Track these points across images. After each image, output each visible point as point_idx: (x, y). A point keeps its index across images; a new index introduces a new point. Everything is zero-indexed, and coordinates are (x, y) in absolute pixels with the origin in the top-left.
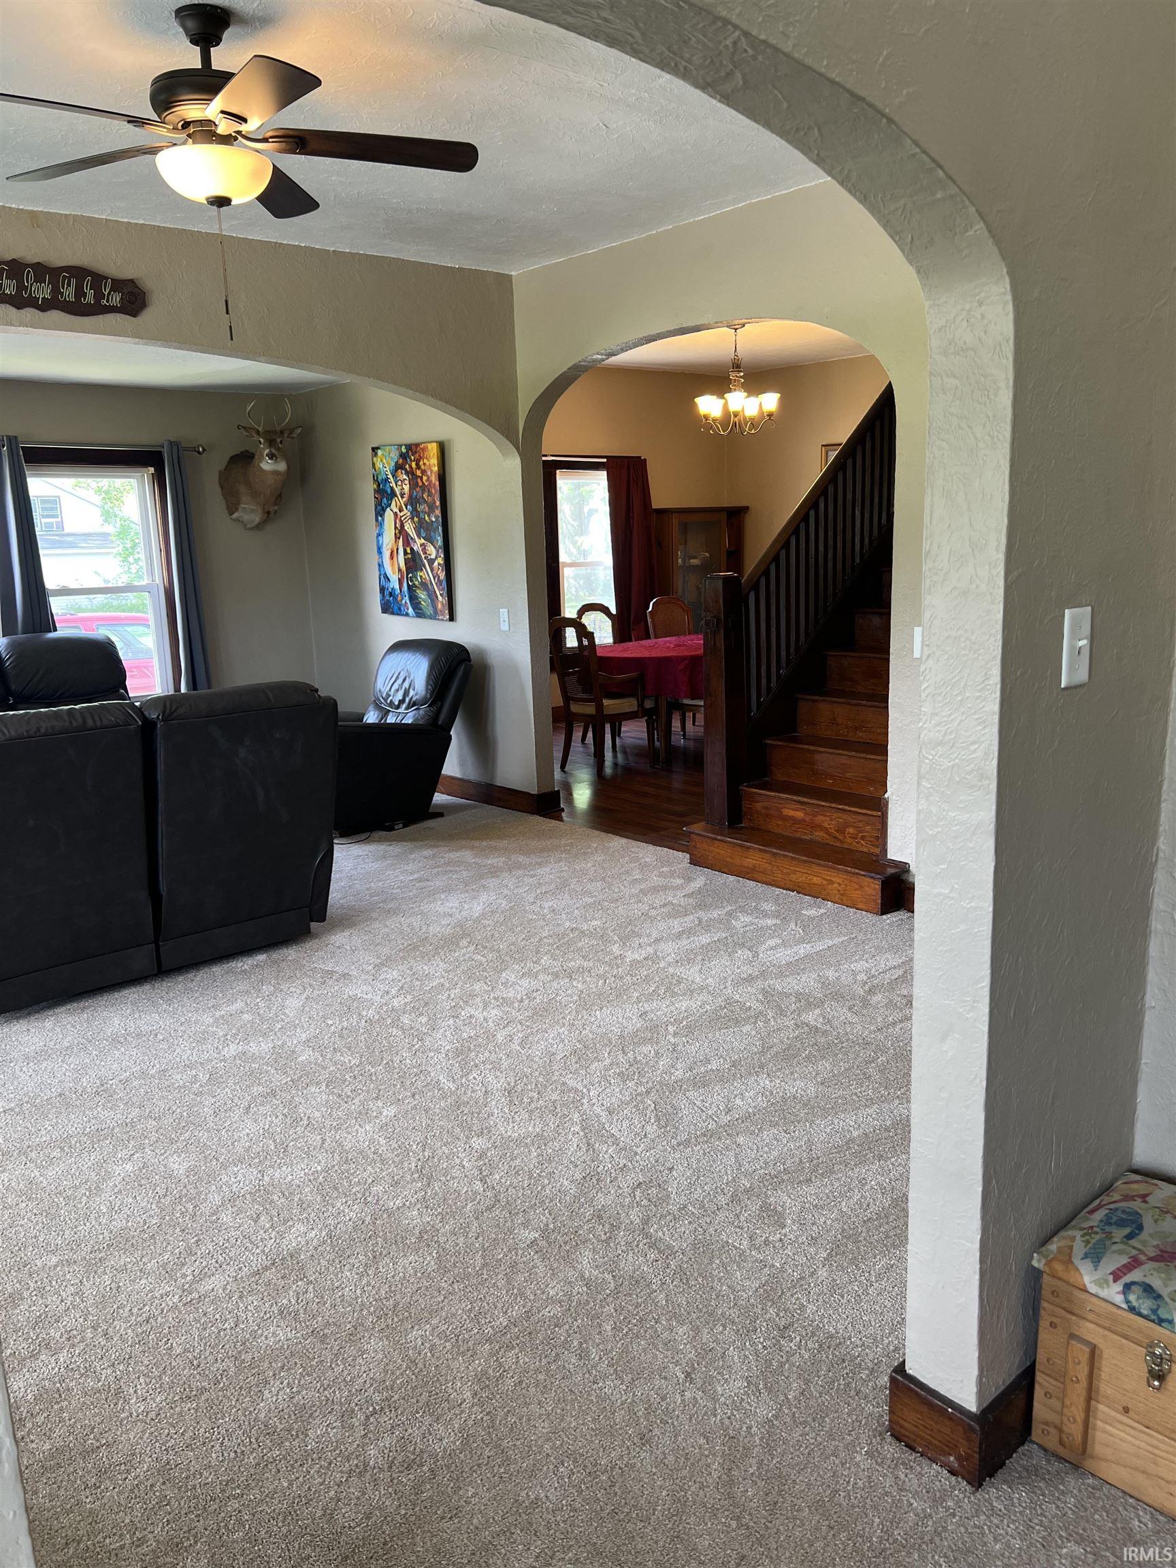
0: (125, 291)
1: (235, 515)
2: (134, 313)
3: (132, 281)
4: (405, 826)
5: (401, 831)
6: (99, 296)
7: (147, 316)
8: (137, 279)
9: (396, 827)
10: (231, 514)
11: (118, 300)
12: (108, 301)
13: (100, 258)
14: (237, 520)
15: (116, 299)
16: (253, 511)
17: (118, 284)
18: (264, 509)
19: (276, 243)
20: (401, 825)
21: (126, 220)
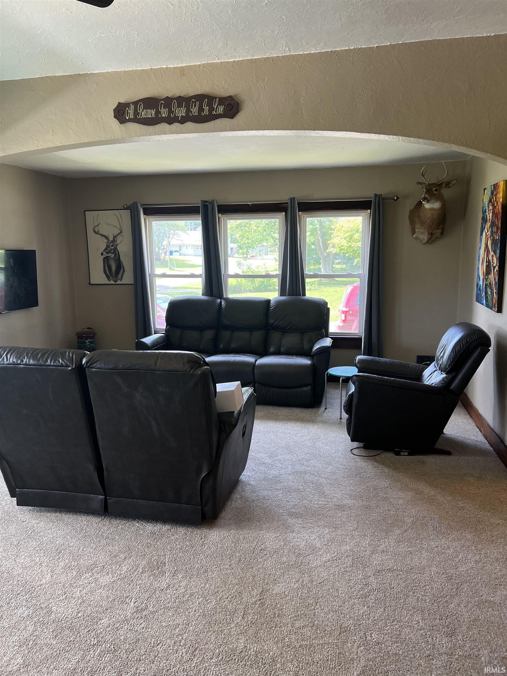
0: (226, 103)
1: (414, 236)
2: (232, 117)
3: (230, 97)
4: (409, 454)
5: (405, 458)
6: (211, 109)
7: (240, 117)
8: (236, 95)
9: (402, 453)
10: (413, 235)
11: (222, 110)
12: (216, 112)
13: (216, 87)
14: (417, 238)
15: (221, 110)
16: (423, 233)
17: (222, 100)
18: (429, 232)
19: (331, 52)
20: (407, 454)
21: (232, 60)
